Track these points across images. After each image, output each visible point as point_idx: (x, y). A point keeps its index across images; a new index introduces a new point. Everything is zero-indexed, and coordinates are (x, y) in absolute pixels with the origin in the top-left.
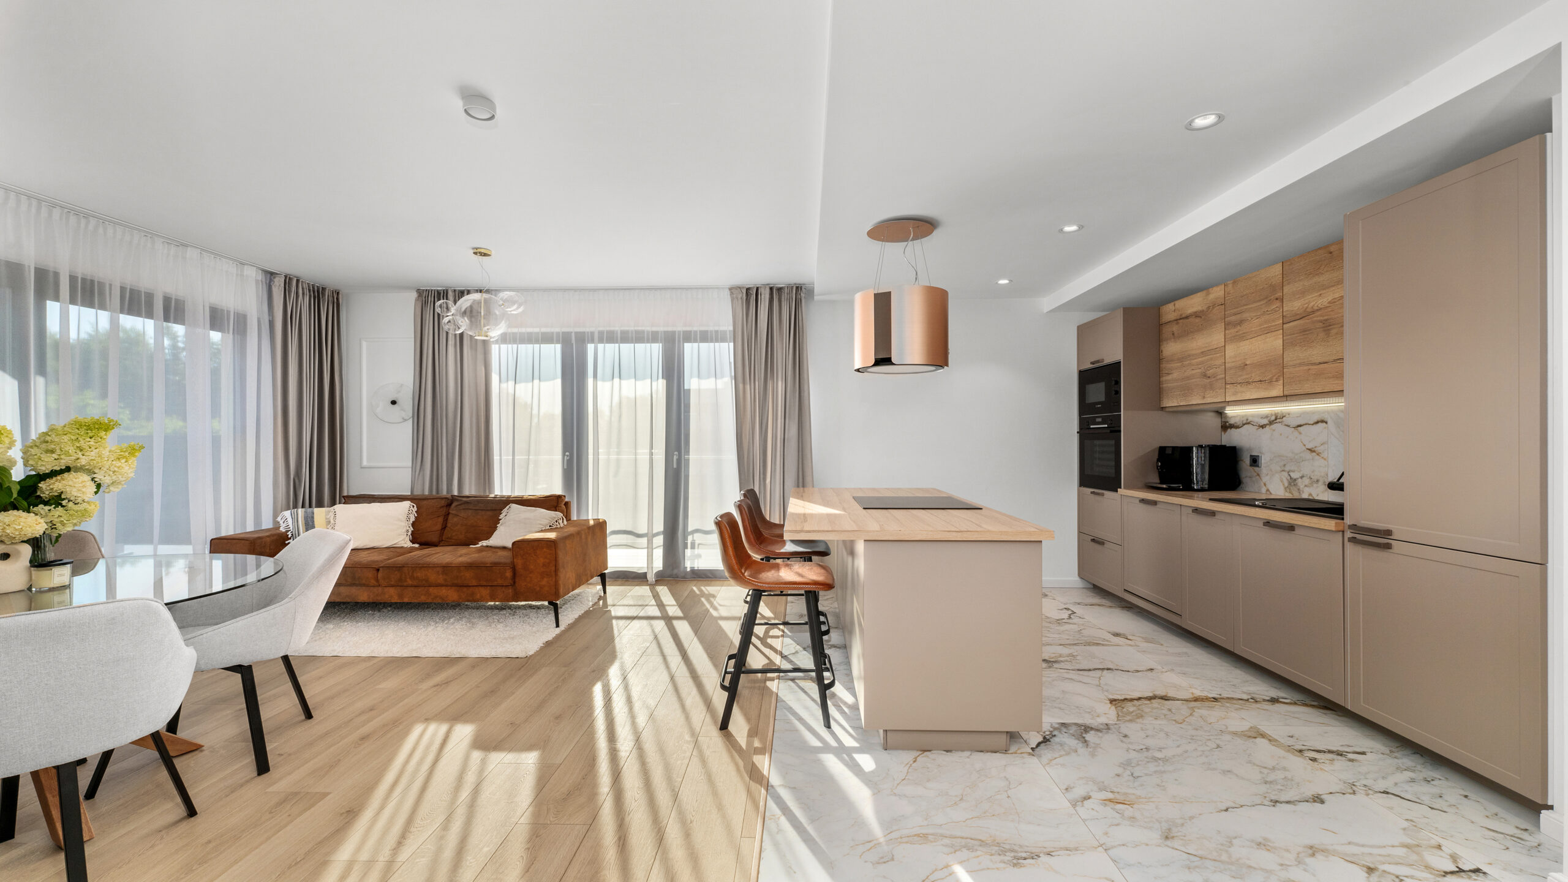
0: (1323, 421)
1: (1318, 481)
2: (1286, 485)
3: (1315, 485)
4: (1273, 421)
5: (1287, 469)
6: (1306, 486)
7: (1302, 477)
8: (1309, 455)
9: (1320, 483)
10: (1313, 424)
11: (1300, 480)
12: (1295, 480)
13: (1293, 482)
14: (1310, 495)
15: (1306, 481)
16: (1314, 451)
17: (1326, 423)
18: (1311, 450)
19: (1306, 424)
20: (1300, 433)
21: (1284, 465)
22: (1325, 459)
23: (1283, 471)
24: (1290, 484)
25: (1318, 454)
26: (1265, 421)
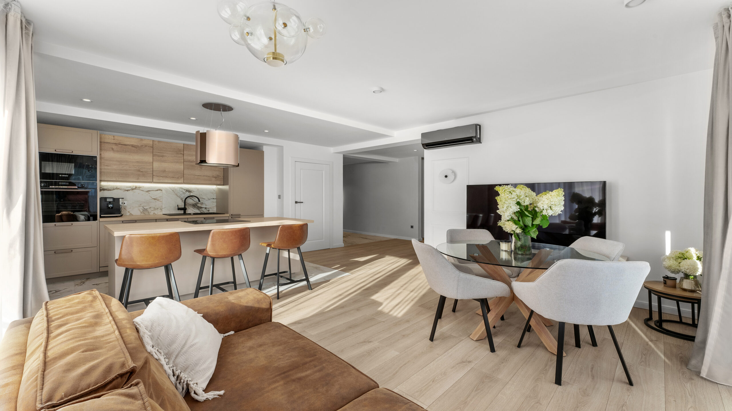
0: (160, 190)
1: (158, 209)
2: (142, 211)
3: (156, 210)
4: (134, 189)
5: (142, 205)
6: (152, 211)
7: (150, 208)
8: (153, 201)
9: (159, 209)
10: (155, 191)
11: (149, 209)
12: (146, 209)
13: (145, 210)
14: (154, 213)
15: (153, 209)
16: (156, 199)
17: (162, 190)
18: (154, 199)
19: (152, 191)
20: (149, 193)
21: (141, 204)
22: (161, 202)
23: (140, 206)
24: (144, 211)
25: (158, 200)
26: (129, 189)
